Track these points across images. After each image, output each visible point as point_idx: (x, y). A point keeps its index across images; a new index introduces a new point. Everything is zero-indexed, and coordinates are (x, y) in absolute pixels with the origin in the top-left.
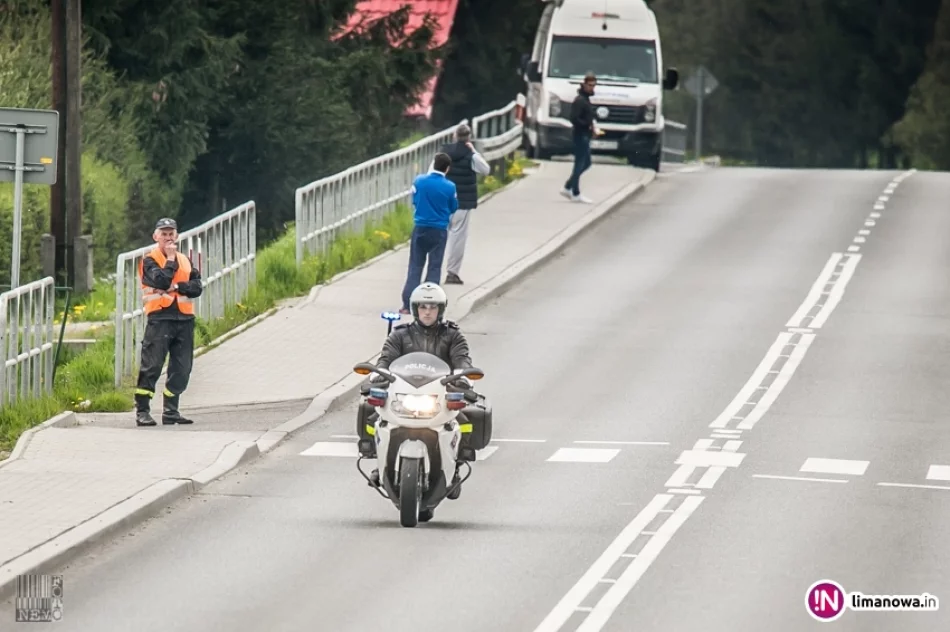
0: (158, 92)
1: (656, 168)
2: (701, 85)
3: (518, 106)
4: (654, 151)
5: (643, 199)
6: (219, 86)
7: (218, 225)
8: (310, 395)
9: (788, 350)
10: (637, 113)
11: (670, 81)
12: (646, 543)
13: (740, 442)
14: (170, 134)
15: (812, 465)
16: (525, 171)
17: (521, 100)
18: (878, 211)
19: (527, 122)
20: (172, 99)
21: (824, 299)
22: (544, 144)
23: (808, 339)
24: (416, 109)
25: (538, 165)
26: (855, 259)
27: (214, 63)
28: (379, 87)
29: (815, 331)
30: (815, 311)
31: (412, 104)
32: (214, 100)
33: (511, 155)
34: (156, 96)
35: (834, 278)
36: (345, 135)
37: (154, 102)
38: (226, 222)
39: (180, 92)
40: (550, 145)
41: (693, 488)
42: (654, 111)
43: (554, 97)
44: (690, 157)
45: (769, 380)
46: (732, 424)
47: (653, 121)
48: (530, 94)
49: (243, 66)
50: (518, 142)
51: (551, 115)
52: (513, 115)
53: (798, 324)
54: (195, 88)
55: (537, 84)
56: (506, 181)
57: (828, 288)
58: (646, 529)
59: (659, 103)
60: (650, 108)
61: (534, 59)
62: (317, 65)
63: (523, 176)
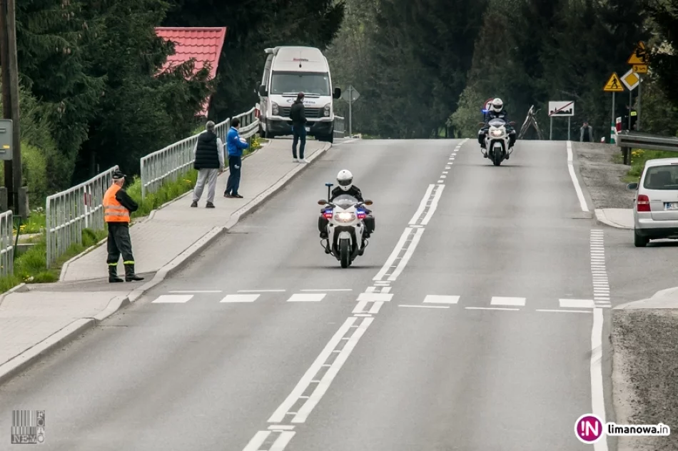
0: (61, 107)
1: (332, 142)
2: (352, 96)
3: (256, 110)
4: (330, 132)
5: (325, 158)
6: (93, 103)
7: (99, 179)
8: (156, 269)
9: (411, 237)
10: (320, 112)
11: (337, 94)
12: (345, 344)
13: (389, 288)
14: (68, 130)
15: (429, 299)
16: (261, 145)
17: (258, 106)
18: (451, 161)
19: (261, 118)
20: (68, 111)
21: (427, 209)
22: (270, 129)
23: (421, 231)
24: (202, 113)
25: (268, 141)
26: (442, 187)
27: (90, 92)
28: (182, 101)
29: (424, 226)
30: (423, 215)
31: (199, 111)
32: (92, 111)
33: (253, 136)
34: (59, 110)
35: (431, 198)
36: (165, 128)
37: (58, 112)
38: (103, 177)
39: (73, 107)
40: (274, 131)
41: (367, 313)
42: (329, 110)
43: (275, 104)
44: (347, 134)
45: (402, 254)
46: (385, 278)
47: (329, 116)
48: (261, 103)
49: (106, 92)
50: (257, 129)
51: (273, 114)
52: (253, 115)
53: (414, 223)
54: (80, 105)
55: (265, 98)
56: (252, 150)
57: (429, 203)
58: (345, 336)
59: (331, 106)
60: (327, 109)
61: (263, 84)
62: (147, 91)
63: (260, 147)
